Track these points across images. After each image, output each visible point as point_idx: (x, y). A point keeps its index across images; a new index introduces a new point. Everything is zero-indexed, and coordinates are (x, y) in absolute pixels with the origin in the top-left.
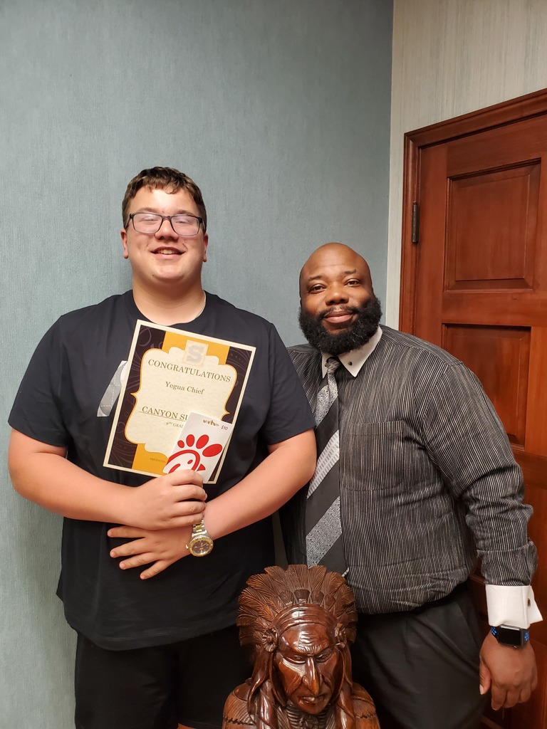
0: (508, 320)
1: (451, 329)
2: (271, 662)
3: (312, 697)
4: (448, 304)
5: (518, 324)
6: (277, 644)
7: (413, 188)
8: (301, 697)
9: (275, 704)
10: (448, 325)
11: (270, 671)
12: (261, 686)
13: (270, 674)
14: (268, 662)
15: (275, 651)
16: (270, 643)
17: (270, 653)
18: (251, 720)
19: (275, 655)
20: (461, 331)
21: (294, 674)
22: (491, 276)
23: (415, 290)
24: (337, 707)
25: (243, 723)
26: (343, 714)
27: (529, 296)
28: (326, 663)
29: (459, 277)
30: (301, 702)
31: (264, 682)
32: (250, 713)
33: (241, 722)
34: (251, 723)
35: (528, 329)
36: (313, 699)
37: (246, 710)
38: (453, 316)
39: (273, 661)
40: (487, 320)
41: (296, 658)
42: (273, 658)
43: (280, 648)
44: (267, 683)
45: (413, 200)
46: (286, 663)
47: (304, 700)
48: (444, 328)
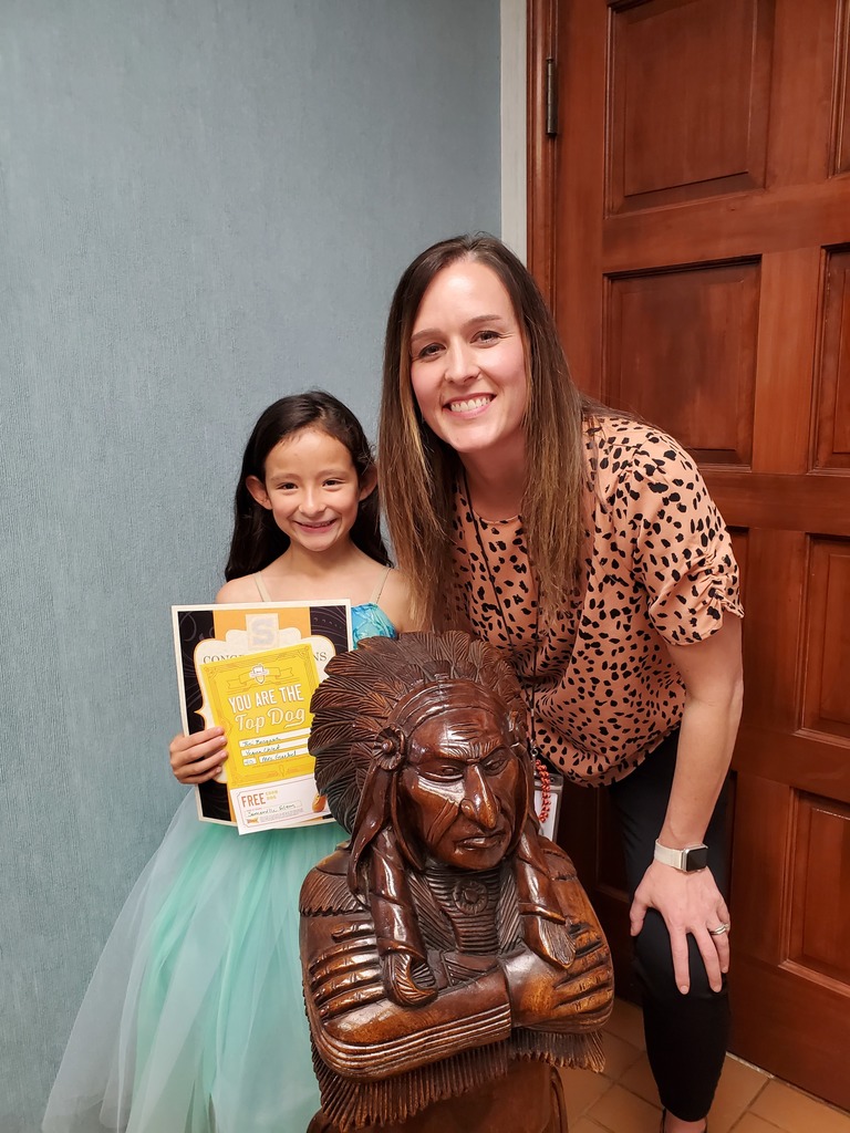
0: (722, 250)
1: (618, 285)
2: (393, 789)
3: (479, 836)
4: (612, 238)
5: (738, 254)
6: (405, 753)
7: (545, 34)
8: (458, 843)
9: (406, 867)
10: (614, 277)
11: (393, 805)
12: (374, 840)
13: (394, 810)
14: (388, 792)
15: (399, 768)
16: (389, 754)
17: (390, 772)
18: (360, 903)
19: (400, 775)
20: (636, 284)
21: (440, 802)
22: (688, 178)
23: (553, 220)
24: (518, 862)
25: (343, 912)
26: (529, 870)
27: (758, 201)
28: (499, 776)
29: (630, 190)
30: (457, 851)
31: (380, 832)
32: (356, 892)
33: (340, 911)
34: (360, 908)
35: (755, 260)
36: (482, 842)
37: (347, 890)
38: (622, 259)
39: (397, 785)
40: (683, 255)
41: (444, 770)
42: (398, 781)
43: (411, 759)
44: (385, 834)
45: (544, 56)
46: (424, 784)
47: (464, 847)
48: (606, 284)
